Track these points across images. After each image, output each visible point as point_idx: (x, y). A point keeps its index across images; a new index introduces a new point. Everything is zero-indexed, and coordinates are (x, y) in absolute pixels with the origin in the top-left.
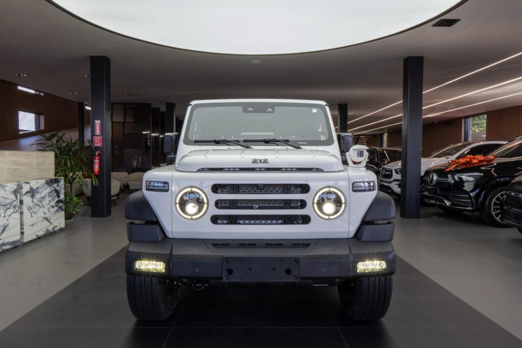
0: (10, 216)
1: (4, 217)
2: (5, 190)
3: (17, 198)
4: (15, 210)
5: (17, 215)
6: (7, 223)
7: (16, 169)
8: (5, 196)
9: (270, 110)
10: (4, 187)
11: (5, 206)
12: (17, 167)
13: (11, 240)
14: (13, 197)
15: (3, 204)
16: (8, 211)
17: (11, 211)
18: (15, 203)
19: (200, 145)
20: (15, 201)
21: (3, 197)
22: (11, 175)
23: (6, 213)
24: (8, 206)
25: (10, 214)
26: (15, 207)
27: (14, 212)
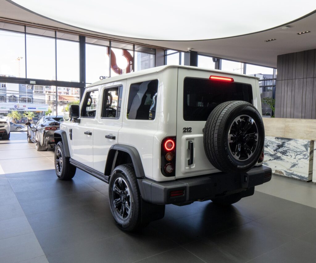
0: (299, 159)
1: (294, 158)
2: (297, 143)
3: (307, 150)
4: (305, 158)
5: (307, 162)
6: (297, 163)
7: (312, 132)
8: (296, 146)
10: (296, 141)
11: (296, 152)
12: (313, 130)
13: (299, 174)
14: (304, 149)
15: (295, 150)
16: (298, 156)
17: (301, 156)
18: (305, 153)
20: (305, 151)
21: (294, 147)
22: (307, 134)
23: (296, 157)
24: (299, 153)
25: (300, 158)
26: (305, 155)
27: (303, 158)
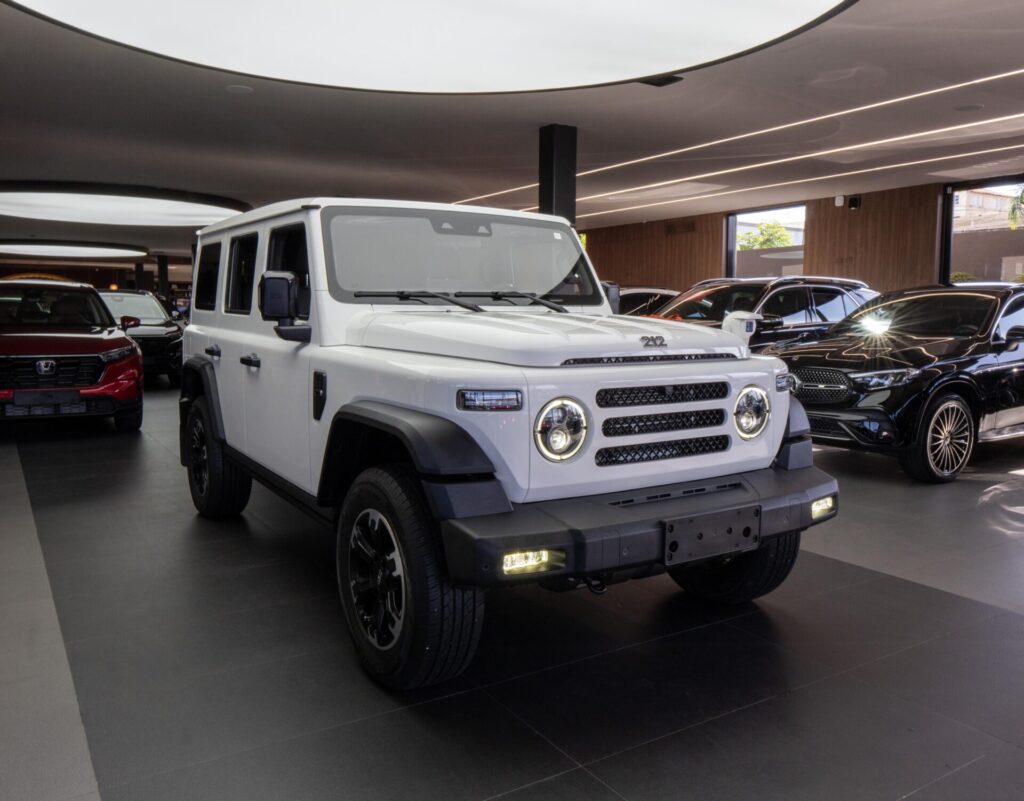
9: (482, 229)
19: (372, 304)
